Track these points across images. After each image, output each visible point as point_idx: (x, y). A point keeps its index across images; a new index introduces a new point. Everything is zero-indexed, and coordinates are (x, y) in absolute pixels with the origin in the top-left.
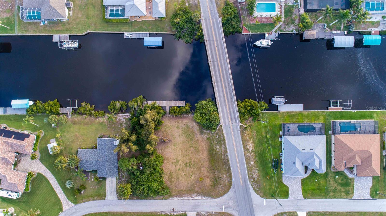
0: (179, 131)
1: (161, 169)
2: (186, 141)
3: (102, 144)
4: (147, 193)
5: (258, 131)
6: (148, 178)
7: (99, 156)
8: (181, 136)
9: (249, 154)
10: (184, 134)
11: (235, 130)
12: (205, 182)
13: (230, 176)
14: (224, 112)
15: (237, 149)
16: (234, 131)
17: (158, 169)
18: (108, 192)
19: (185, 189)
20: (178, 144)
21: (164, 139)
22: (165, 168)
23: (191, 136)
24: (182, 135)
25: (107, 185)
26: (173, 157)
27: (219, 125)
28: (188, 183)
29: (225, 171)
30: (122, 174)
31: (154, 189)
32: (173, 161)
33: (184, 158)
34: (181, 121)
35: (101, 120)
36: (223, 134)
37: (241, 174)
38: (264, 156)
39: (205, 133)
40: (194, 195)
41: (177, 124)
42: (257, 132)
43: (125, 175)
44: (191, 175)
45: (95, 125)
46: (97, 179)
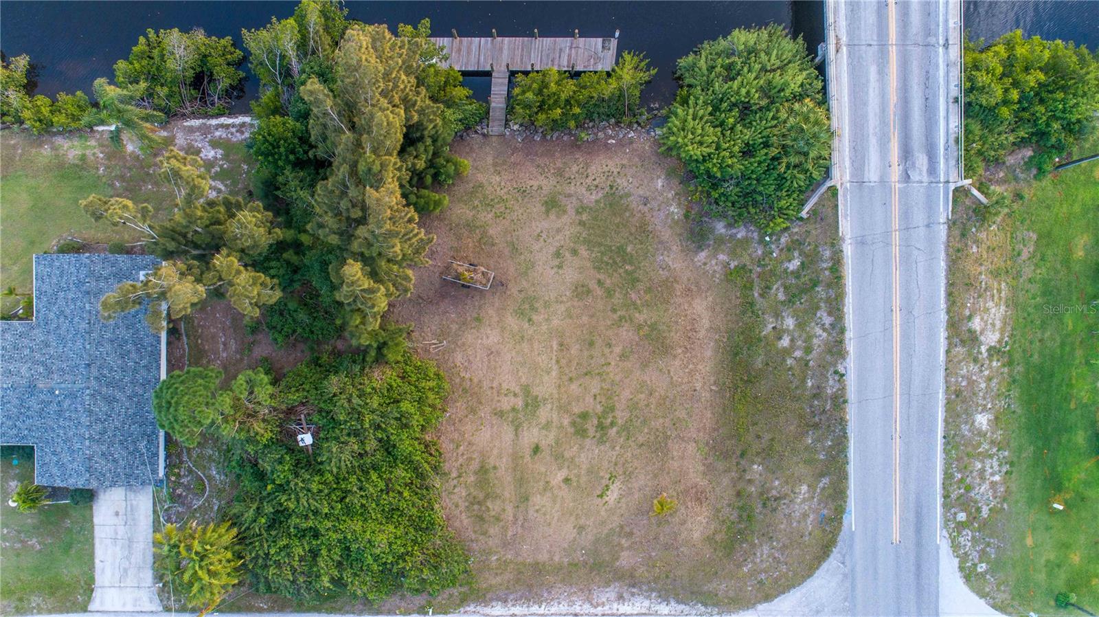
0: (559, 224)
1: (426, 446)
2: (593, 285)
3: (62, 289)
4: (332, 580)
5: (1049, 234)
6: (347, 492)
7: (43, 364)
8: (567, 255)
9: (976, 369)
10: (587, 242)
11: (919, 218)
12: (683, 523)
13: (837, 494)
14: (865, 104)
15: (906, 336)
16: (907, 229)
17: (405, 445)
18: (108, 573)
19: (556, 559)
20: (547, 305)
21: (460, 270)
22: (452, 441)
23: (627, 259)
24: (574, 252)
25: (99, 533)
26: (508, 382)
27: (823, 189)
28: (581, 528)
29: (810, 462)
30: (190, 471)
31: (376, 558)
32: (506, 403)
33: (574, 386)
34: (575, 168)
35: (72, 149)
36: (834, 241)
37: (905, 482)
38: (1056, 380)
39: (720, 241)
40: (611, 593)
41: (546, 183)
42: (1046, 238)
43: (210, 478)
44: (604, 482)
45: (33, 182)
46: (31, 497)
